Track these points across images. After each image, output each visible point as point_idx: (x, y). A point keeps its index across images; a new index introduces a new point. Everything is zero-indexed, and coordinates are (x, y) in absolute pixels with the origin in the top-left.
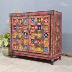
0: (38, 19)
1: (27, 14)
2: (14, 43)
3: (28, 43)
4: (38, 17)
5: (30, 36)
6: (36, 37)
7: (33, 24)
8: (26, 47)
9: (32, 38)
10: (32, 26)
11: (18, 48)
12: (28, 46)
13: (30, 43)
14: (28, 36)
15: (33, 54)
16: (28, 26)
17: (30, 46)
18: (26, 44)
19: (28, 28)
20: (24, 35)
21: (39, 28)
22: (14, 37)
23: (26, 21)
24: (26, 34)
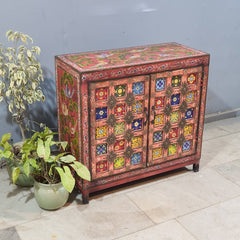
0: (174, 78)
1: (144, 70)
2: (99, 159)
3: (145, 145)
4: (176, 73)
5: (151, 126)
6: (168, 124)
7: (161, 94)
8: (135, 158)
9: (156, 129)
10: (157, 99)
11: (111, 168)
12: (145, 153)
13: (151, 143)
14: (146, 127)
15: (157, 167)
16: (147, 101)
17: (150, 151)
18: (140, 150)
19: (146, 106)
20: (133, 127)
21: (175, 99)
22: (99, 142)
23: (137, 88)
24: (136, 124)
